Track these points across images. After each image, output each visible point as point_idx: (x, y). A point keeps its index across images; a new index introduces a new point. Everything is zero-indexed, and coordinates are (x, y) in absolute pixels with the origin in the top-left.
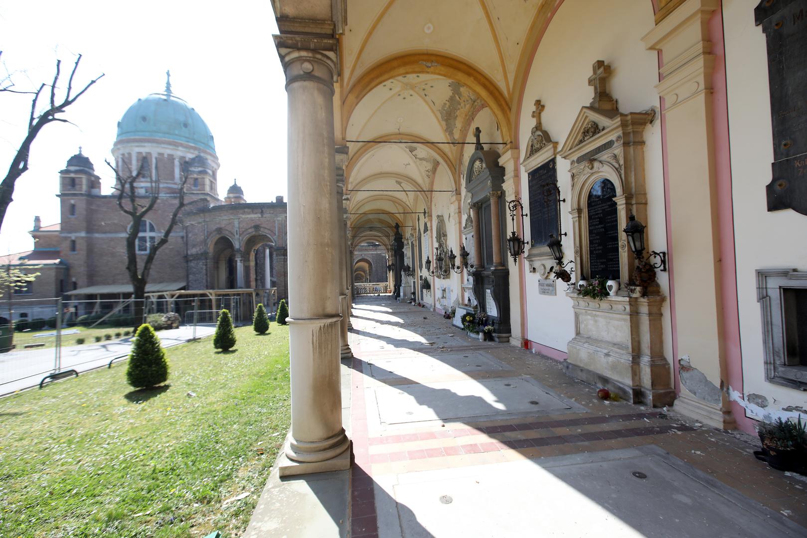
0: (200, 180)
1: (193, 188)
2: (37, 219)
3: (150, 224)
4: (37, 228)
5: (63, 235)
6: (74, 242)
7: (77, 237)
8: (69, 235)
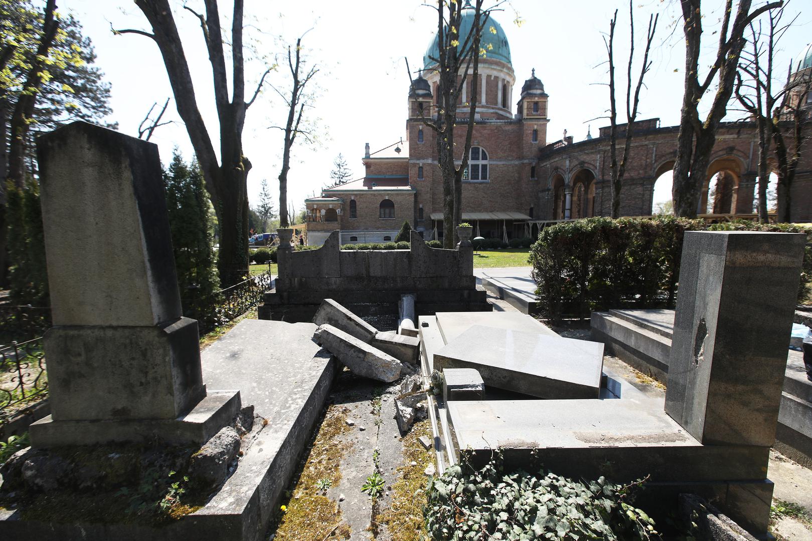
0: (540, 104)
1: (534, 113)
2: (367, 146)
3: (483, 151)
4: (368, 156)
5: (412, 162)
6: (421, 169)
7: (424, 164)
8: (418, 162)
